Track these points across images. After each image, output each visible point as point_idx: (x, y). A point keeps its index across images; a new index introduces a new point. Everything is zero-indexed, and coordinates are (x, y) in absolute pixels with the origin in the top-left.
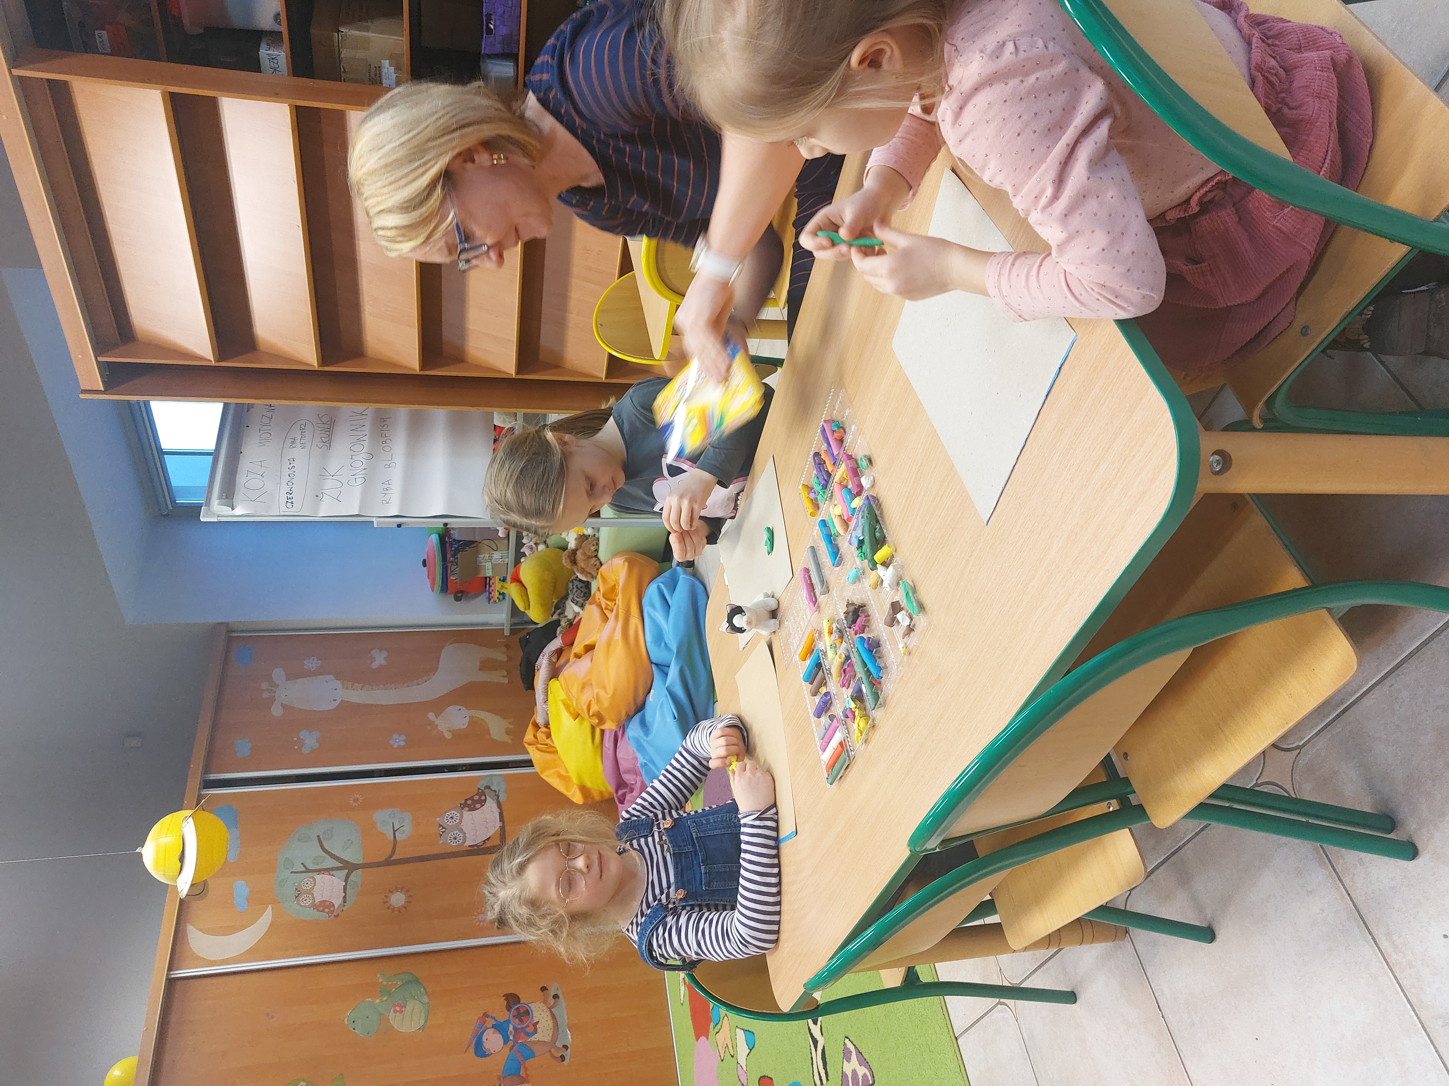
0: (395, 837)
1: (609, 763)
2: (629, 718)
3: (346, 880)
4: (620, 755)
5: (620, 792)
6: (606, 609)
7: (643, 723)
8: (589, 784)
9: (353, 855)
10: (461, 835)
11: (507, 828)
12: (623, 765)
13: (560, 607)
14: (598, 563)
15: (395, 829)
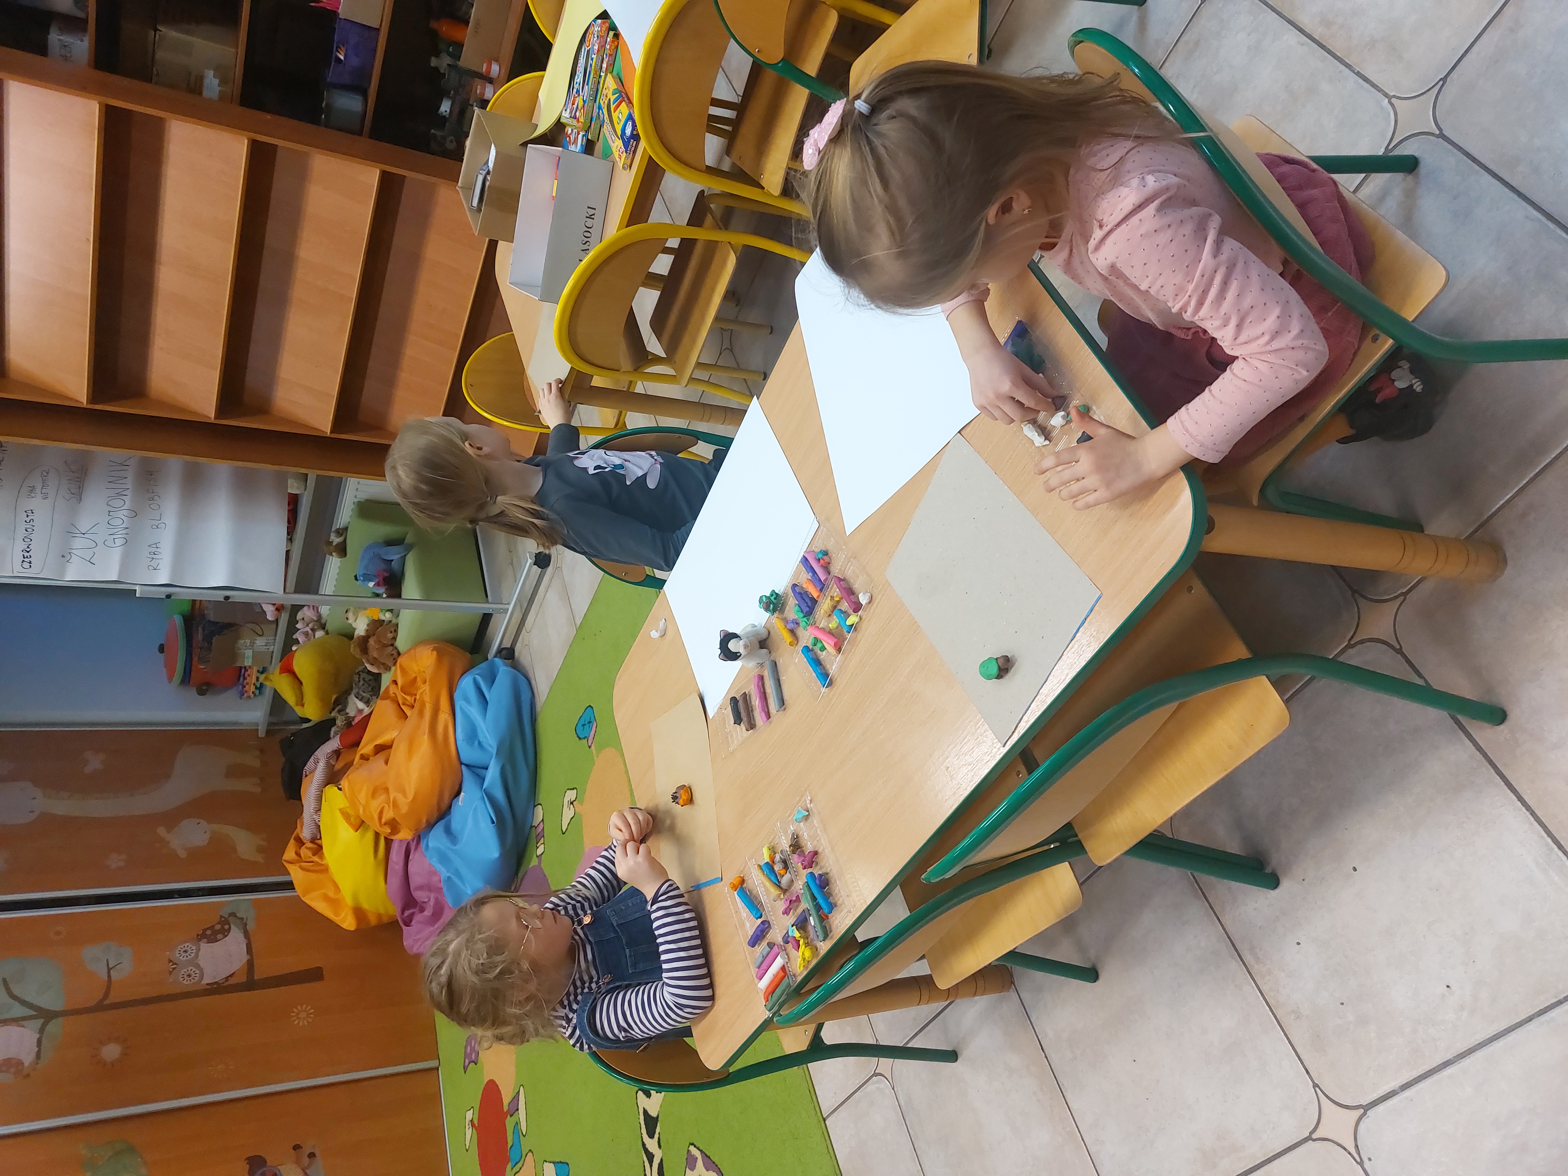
0: (109, 976)
1: (396, 880)
2: (431, 826)
3: (42, 1031)
4: (412, 868)
5: (407, 913)
6: (404, 704)
7: (448, 831)
8: (366, 906)
9: (51, 1001)
10: (197, 972)
11: (256, 962)
12: (416, 880)
13: (340, 703)
14: (395, 652)
15: (111, 966)
